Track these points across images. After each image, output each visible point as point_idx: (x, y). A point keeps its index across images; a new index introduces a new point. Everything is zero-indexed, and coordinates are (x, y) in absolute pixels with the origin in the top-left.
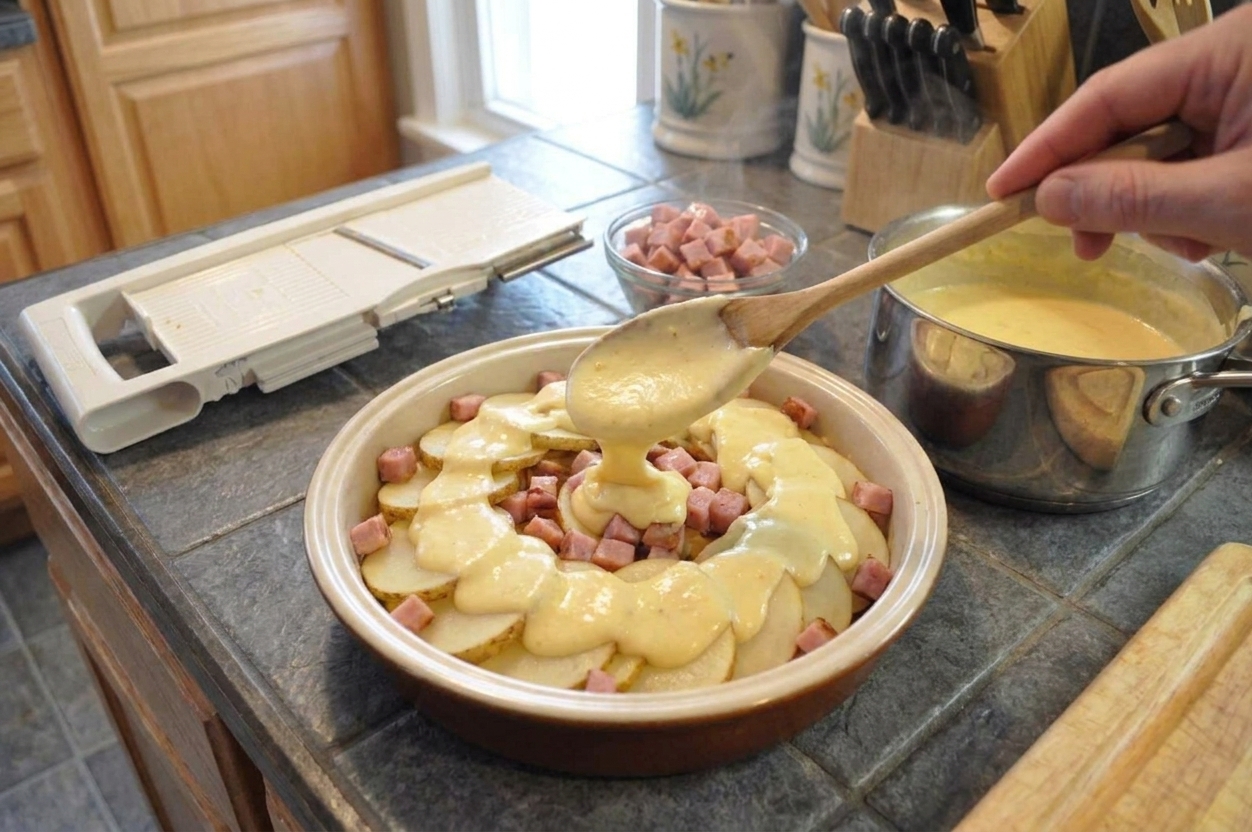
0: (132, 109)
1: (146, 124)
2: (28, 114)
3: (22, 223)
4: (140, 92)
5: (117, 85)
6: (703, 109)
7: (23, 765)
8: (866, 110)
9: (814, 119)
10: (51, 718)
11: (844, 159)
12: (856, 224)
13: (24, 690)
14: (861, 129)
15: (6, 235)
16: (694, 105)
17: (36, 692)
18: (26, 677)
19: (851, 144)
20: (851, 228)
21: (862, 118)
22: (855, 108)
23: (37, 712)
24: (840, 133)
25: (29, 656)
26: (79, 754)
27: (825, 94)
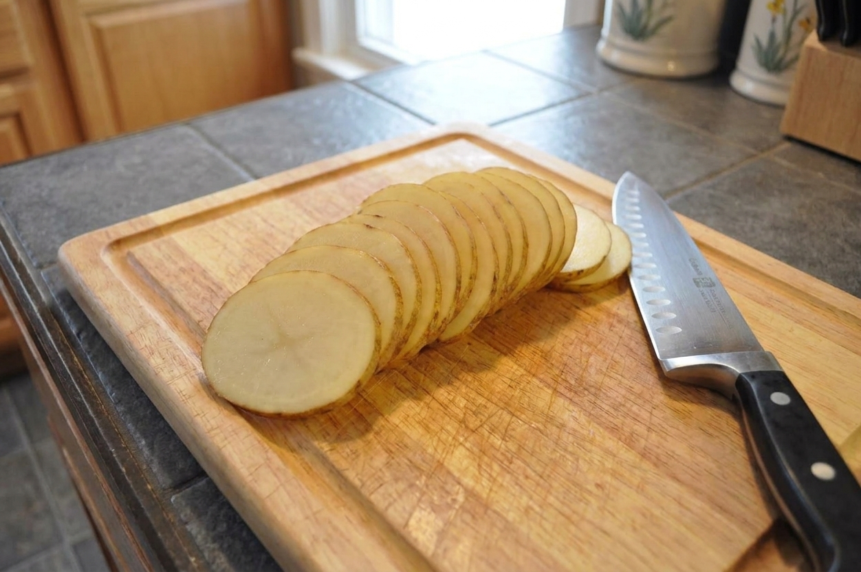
0: (98, 33)
1: (108, 45)
2: (22, 35)
3: (18, 118)
4: (104, 22)
5: (89, 15)
6: (654, 32)
7: (26, 547)
8: (818, 32)
9: (765, 41)
10: (48, 511)
11: (791, 78)
12: (797, 134)
13: (29, 487)
14: (811, 50)
15: (7, 127)
16: (645, 27)
17: (37, 488)
18: (30, 476)
19: (799, 65)
20: (789, 138)
21: (813, 39)
22: (808, 31)
23: (38, 506)
24: (790, 55)
25: (33, 459)
26: (68, 540)
27: (780, 18)
